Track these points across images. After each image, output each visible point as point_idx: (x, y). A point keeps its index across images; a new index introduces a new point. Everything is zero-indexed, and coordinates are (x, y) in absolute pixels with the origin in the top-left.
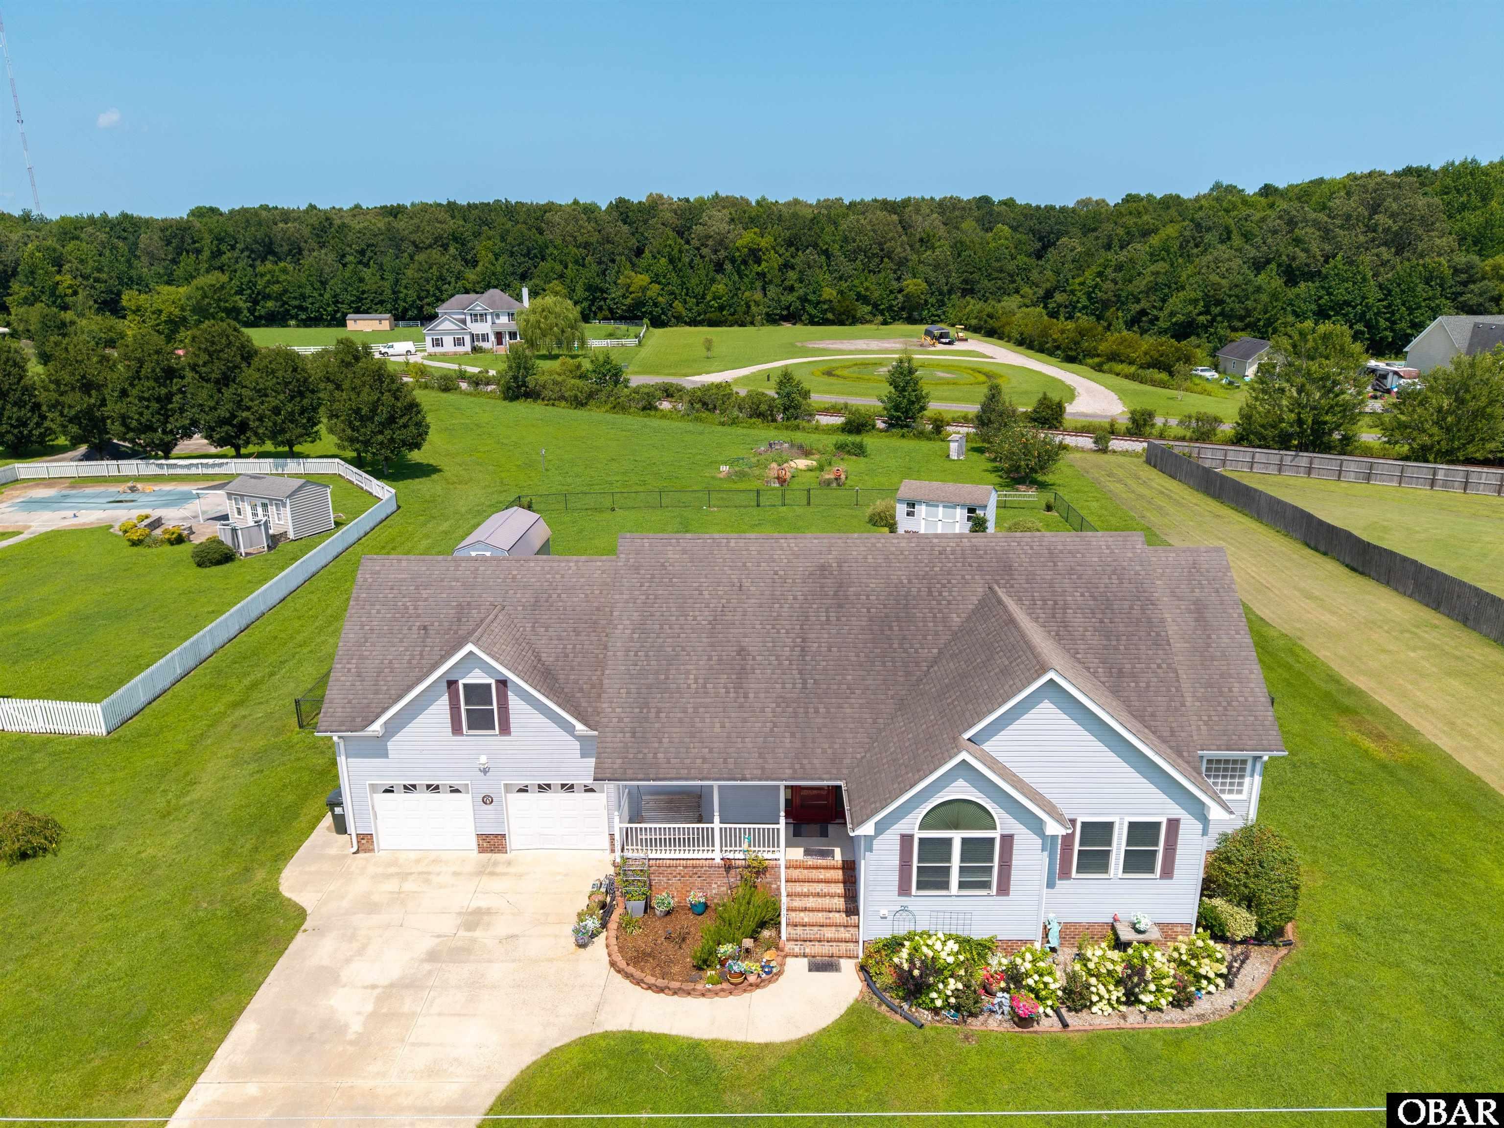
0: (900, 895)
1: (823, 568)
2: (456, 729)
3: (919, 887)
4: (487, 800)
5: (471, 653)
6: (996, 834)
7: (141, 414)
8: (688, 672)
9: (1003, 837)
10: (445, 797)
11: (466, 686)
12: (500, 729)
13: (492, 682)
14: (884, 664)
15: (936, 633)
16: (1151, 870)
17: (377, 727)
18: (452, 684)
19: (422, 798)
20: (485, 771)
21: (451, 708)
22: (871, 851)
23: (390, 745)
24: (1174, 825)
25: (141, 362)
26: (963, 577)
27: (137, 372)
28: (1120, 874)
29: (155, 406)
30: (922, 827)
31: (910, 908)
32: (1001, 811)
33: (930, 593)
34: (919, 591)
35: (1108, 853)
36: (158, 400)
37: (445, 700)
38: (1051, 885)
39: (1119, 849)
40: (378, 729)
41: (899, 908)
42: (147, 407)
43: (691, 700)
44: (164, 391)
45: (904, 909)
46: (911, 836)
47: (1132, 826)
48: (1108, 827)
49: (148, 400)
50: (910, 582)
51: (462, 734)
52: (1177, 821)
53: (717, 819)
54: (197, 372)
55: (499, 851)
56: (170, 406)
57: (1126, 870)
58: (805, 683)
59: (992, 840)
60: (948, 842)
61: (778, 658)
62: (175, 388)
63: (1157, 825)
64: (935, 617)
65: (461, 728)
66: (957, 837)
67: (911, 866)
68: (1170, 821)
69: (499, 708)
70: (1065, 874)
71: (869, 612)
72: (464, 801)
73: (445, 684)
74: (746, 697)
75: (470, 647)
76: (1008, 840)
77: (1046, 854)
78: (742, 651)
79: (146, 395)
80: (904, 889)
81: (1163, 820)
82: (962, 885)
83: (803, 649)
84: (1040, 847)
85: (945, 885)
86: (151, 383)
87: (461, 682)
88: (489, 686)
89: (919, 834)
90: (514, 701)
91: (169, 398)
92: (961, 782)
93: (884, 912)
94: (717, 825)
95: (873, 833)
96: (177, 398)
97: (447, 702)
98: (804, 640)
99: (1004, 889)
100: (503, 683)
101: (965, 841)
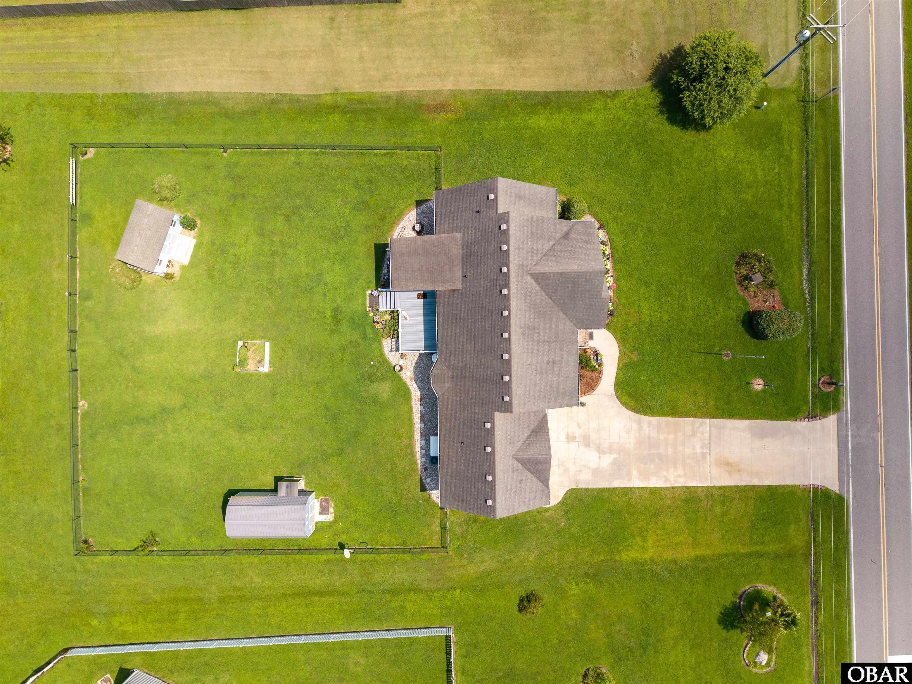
26: (525, 283)
34: (529, 300)
50: (526, 302)
64: (537, 295)
83: (547, 342)
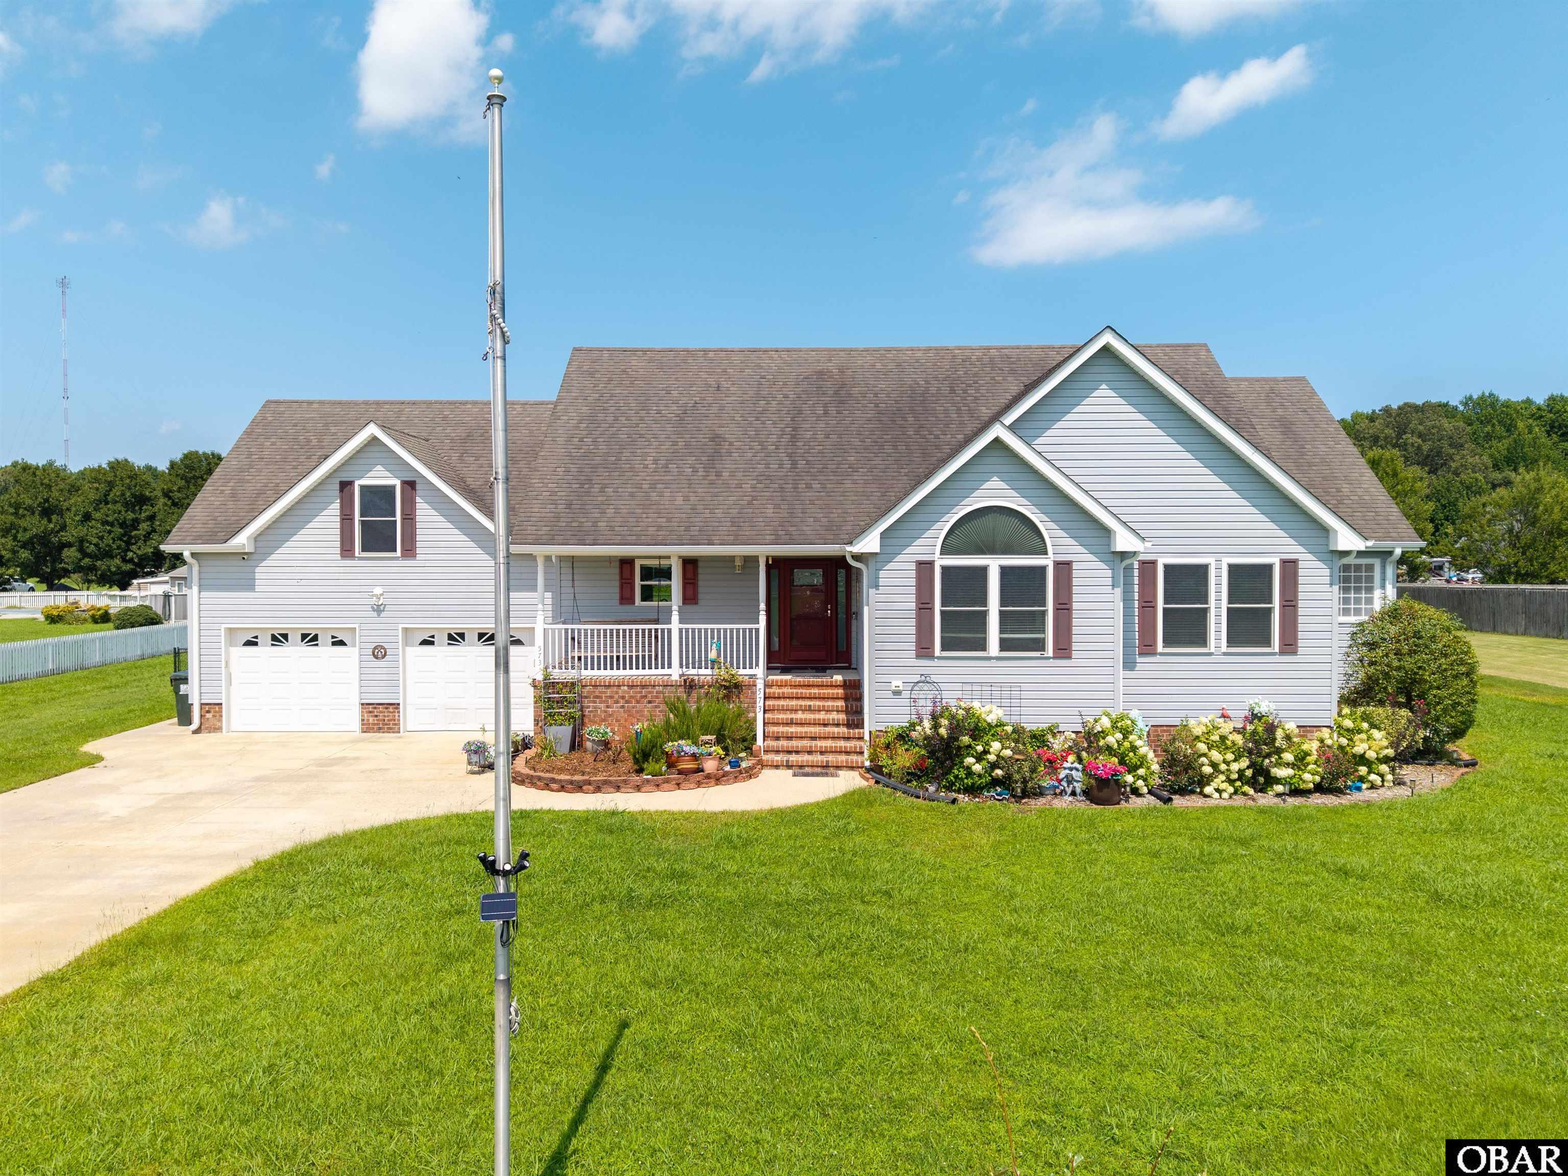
0: (918, 656)
1: (820, 373)
2: (347, 551)
3: (944, 648)
4: (379, 653)
5: (374, 440)
6: (1047, 561)
7: (101, 538)
8: (646, 454)
9: (1057, 564)
10: (325, 650)
11: (363, 487)
12: (404, 550)
13: (397, 483)
14: (895, 447)
15: (961, 423)
16: (1266, 641)
17: (242, 540)
18: (345, 486)
19: (295, 651)
20: (379, 610)
21: (342, 520)
22: (877, 586)
23: (261, 572)
24: (1290, 567)
25: (111, 485)
26: (993, 378)
27: (106, 495)
28: (1224, 648)
29: (118, 530)
30: (946, 550)
31: (934, 678)
32: (1052, 525)
33: (952, 391)
34: (939, 389)
35: (1205, 611)
36: (122, 525)
37: (335, 508)
38: (1129, 665)
39: (1218, 608)
40: (245, 542)
41: (917, 678)
42: (110, 532)
43: (648, 478)
44: (130, 516)
45: (925, 680)
46: (931, 564)
47: (1234, 570)
48: (1200, 573)
49: (112, 525)
50: (927, 382)
51: (352, 556)
52: (1294, 562)
53: (675, 617)
54: (170, 498)
55: (390, 730)
56: (134, 533)
57: (1231, 642)
58: (794, 464)
59: (1043, 569)
60: (984, 570)
61: (761, 443)
62: (143, 515)
63: (1269, 568)
64: (959, 409)
65: (352, 549)
66: (994, 564)
67: (932, 609)
68: (1284, 562)
69: (403, 519)
70: (1148, 648)
71: (877, 406)
72: (349, 656)
73: (337, 487)
74: (719, 474)
75: (372, 430)
76: (1064, 568)
77: (1118, 591)
78: (716, 438)
79: (110, 519)
80: (924, 650)
81: (1275, 561)
82: (1005, 645)
83: (793, 437)
84: (1109, 581)
85: (982, 645)
86: (119, 507)
87: (358, 483)
88: (394, 487)
89: (941, 561)
90: (424, 511)
91: (135, 523)
92: (995, 483)
93: (897, 683)
94: (675, 624)
95: (878, 550)
96: (144, 526)
97: (338, 512)
98: (795, 429)
99: (1063, 650)
100: (410, 485)
101: (1005, 572)
